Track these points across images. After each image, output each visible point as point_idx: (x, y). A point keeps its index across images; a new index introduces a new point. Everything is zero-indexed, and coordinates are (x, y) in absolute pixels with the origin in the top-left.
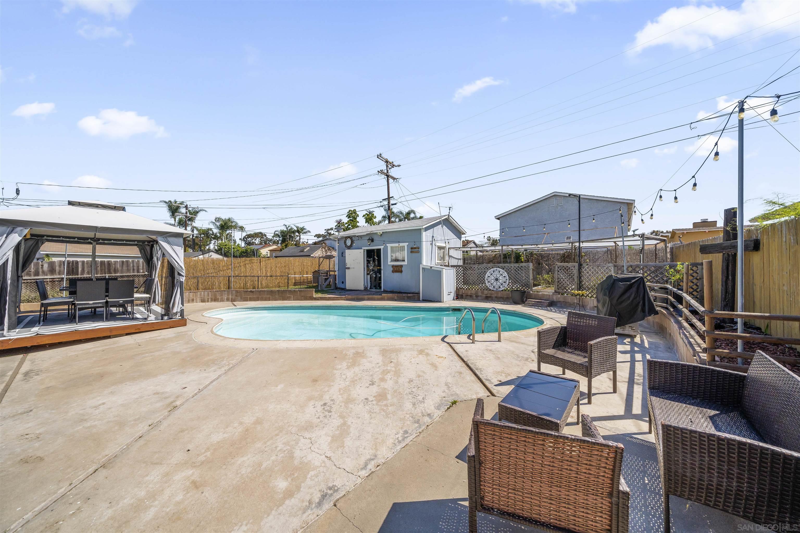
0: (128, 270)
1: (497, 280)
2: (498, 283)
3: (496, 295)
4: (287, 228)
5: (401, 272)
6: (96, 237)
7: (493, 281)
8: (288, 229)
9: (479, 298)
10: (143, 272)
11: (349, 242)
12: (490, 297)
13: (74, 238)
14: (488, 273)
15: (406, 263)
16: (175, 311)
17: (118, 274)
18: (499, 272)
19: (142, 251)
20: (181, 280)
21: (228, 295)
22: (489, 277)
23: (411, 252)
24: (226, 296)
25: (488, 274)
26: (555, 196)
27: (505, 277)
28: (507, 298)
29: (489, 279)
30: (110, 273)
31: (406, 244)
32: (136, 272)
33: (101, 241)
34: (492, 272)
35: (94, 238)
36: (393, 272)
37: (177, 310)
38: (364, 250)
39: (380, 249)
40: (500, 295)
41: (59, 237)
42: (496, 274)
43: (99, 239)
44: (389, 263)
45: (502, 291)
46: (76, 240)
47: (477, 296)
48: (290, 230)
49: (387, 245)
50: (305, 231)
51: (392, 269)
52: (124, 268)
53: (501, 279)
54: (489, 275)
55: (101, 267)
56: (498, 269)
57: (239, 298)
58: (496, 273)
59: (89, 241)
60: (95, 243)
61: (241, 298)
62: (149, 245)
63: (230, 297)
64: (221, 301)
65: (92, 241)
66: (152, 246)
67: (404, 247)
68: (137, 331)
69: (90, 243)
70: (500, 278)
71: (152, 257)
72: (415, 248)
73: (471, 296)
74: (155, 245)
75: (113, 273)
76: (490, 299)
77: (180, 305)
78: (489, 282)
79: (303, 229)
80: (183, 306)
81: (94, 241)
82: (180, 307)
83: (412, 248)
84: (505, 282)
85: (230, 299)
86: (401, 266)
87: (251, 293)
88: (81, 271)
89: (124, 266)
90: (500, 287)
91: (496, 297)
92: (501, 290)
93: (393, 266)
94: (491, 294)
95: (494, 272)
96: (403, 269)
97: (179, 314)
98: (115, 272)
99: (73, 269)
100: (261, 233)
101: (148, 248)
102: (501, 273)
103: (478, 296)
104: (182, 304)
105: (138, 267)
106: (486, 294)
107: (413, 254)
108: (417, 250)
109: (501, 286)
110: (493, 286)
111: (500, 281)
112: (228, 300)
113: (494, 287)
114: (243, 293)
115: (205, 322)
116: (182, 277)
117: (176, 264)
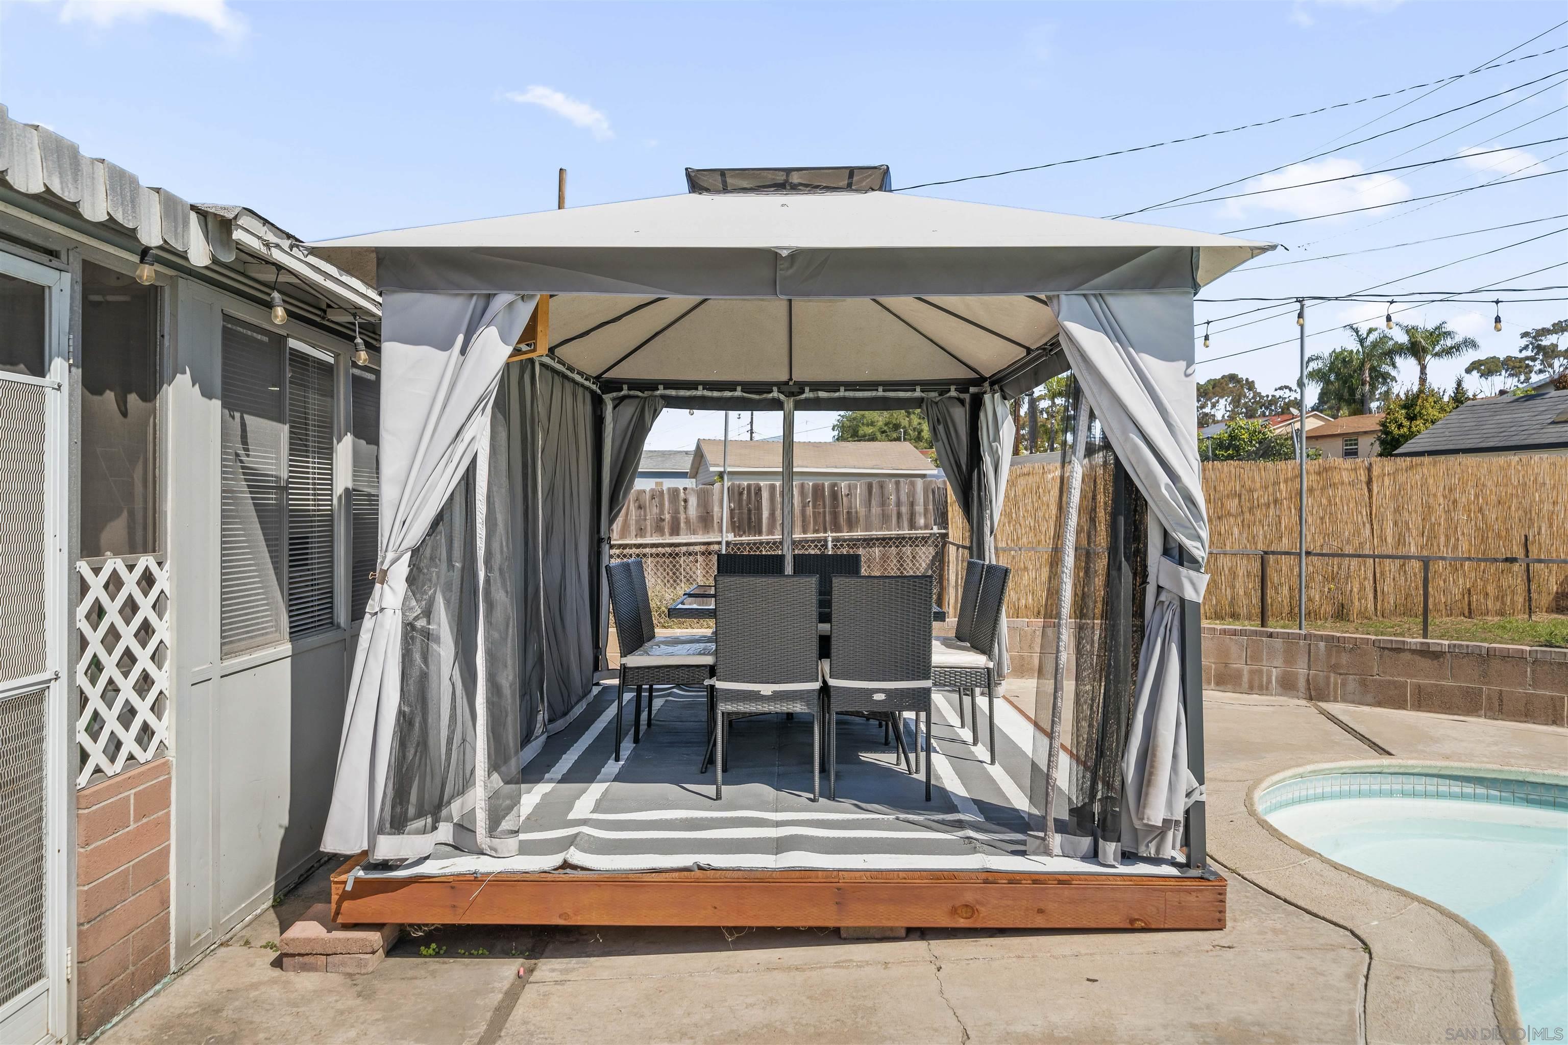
0: (885, 519)
4: (1362, 341)
6: (794, 379)
8: (1368, 343)
10: (926, 527)
13: (731, 386)
16: (1156, 814)
17: (859, 534)
19: (941, 428)
20: (1190, 594)
21: (1290, 658)
24: (1279, 662)
30: (837, 528)
32: (906, 524)
33: (808, 394)
35: (786, 383)
37: (1170, 804)
41: (693, 385)
43: (801, 387)
46: (738, 393)
48: (1375, 345)
50: (1449, 342)
52: (873, 510)
55: (814, 507)
57: (1352, 683)
59: (775, 394)
60: (791, 405)
61: (1363, 683)
62: (962, 402)
63: (1301, 670)
64: (1251, 690)
65: (782, 397)
66: (977, 404)
68: (962, 923)
69: (776, 405)
71: (975, 457)
74: (987, 398)
75: (845, 528)
77: (1186, 776)
79: (1438, 334)
80: (1201, 781)
81: (790, 394)
82: (1182, 789)
85: (1302, 683)
87: (1425, 663)
88: (769, 519)
89: (873, 502)
97: (1174, 837)
98: (851, 527)
99: (749, 511)
100: (1233, 378)
101: (960, 415)
104: (1197, 766)
105: (912, 504)
112: (1287, 685)
114: (1375, 654)
115: (1342, 922)
116: (1191, 572)
117: (1163, 478)
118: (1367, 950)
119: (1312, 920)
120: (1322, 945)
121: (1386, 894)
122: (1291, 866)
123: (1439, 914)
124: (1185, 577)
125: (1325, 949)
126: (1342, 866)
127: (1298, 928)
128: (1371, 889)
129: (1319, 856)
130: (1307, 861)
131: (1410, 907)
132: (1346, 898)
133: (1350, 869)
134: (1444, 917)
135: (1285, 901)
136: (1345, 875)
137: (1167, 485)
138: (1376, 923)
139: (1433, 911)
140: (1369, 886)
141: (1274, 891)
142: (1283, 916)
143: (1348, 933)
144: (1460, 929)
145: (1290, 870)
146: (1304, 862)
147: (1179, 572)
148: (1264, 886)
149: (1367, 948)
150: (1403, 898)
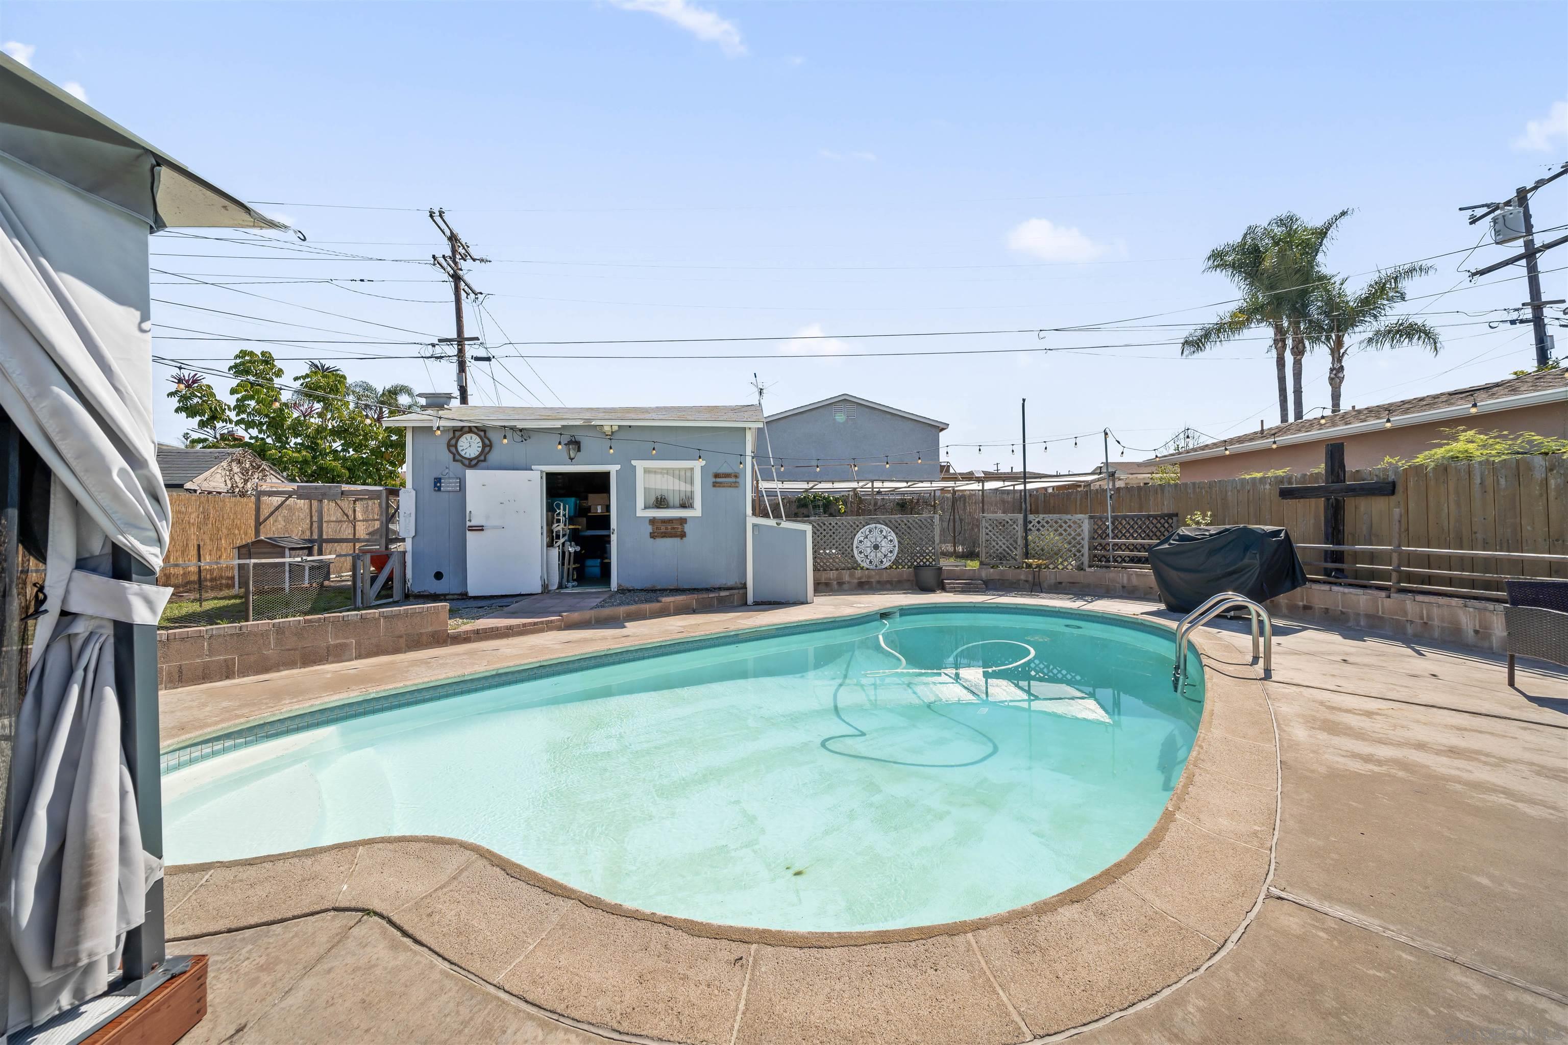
1: (876, 547)
2: (879, 555)
3: (877, 578)
5: (683, 535)
7: (869, 550)
9: (846, 587)
11: (470, 446)
12: (868, 583)
14: (859, 534)
15: (696, 512)
16: (105, 940)
18: (881, 531)
20: (141, 616)
22: (861, 542)
23: (715, 485)
25: (859, 536)
26: (844, 401)
27: (891, 541)
28: (899, 582)
29: (862, 547)
31: (698, 465)
34: (867, 533)
36: (653, 536)
38: (542, 472)
39: (607, 475)
40: (885, 577)
42: (876, 537)
44: (640, 513)
45: (886, 568)
47: (840, 584)
49: (634, 462)
51: (649, 529)
53: (885, 546)
54: (862, 539)
56: (879, 526)
58: (876, 533)
67: (692, 469)
70: (883, 544)
72: (727, 475)
73: (827, 584)
76: (867, 587)
77: (140, 854)
78: (861, 552)
83: (717, 476)
84: (891, 552)
86: (683, 521)
90: (882, 562)
91: (879, 582)
92: (884, 567)
93: (653, 521)
94: (869, 577)
95: (870, 531)
96: (687, 528)
102: (884, 533)
103: (843, 583)
106: (859, 578)
107: (722, 491)
108: (732, 480)
109: (885, 560)
110: (868, 561)
111: (883, 550)
113: (871, 562)
115: (317, 908)
116: (146, 587)
117: (116, 461)
118: (372, 913)
119: (286, 927)
120: (328, 941)
121: (326, 858)
122: (190, 894)
123: (388, 844)
124: (136, 594)
125: (338, 942)
126: (256, 858)
127: (285, 944)
128: (309, 862)
129: (219, 864)
130: (207, 877)
131: (358, 854)
132: (291, 884)
133: (269, 856)
134: (395, 844)
135: (230, 931)
136: (268, 865)
137: (122, 471)
138: (345, 887)
139: (380, 845)
140: (303, 859)
141: (205, 931)
142: (250, 947)
143: (332, 913)
144: (418, 845)
145: (194, 897)
146: (205, 879)
147: (125, 588)
148: (185, 934)
149: (367, 912)
150: (346, 851)
